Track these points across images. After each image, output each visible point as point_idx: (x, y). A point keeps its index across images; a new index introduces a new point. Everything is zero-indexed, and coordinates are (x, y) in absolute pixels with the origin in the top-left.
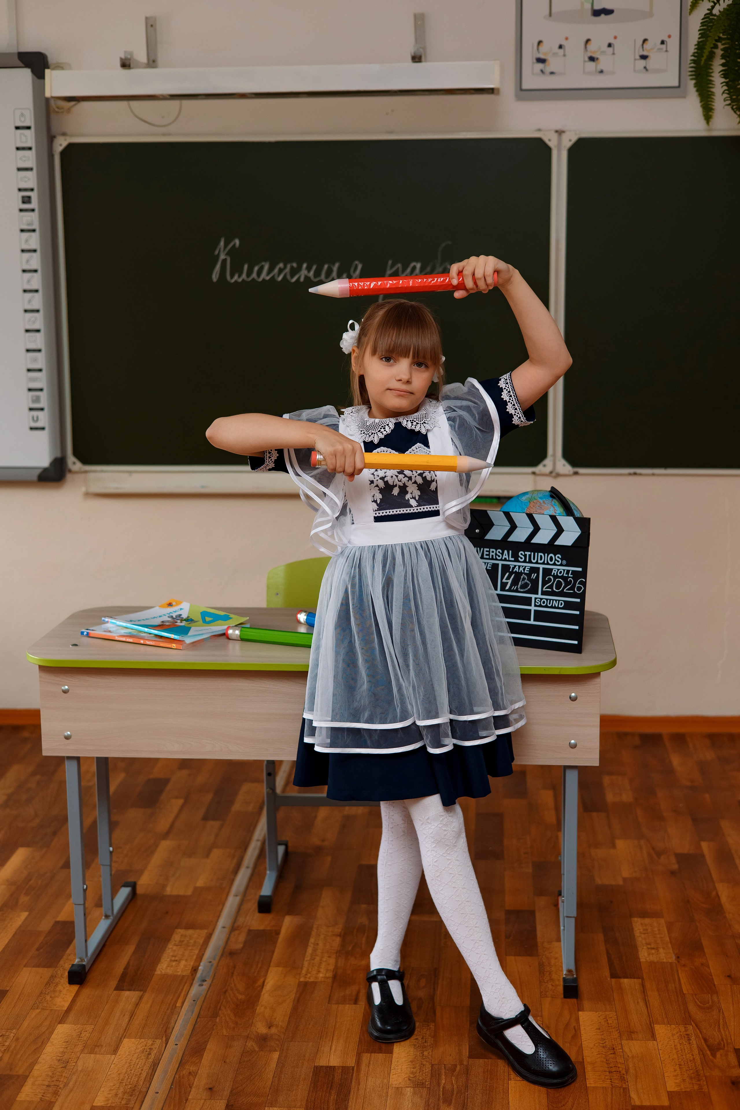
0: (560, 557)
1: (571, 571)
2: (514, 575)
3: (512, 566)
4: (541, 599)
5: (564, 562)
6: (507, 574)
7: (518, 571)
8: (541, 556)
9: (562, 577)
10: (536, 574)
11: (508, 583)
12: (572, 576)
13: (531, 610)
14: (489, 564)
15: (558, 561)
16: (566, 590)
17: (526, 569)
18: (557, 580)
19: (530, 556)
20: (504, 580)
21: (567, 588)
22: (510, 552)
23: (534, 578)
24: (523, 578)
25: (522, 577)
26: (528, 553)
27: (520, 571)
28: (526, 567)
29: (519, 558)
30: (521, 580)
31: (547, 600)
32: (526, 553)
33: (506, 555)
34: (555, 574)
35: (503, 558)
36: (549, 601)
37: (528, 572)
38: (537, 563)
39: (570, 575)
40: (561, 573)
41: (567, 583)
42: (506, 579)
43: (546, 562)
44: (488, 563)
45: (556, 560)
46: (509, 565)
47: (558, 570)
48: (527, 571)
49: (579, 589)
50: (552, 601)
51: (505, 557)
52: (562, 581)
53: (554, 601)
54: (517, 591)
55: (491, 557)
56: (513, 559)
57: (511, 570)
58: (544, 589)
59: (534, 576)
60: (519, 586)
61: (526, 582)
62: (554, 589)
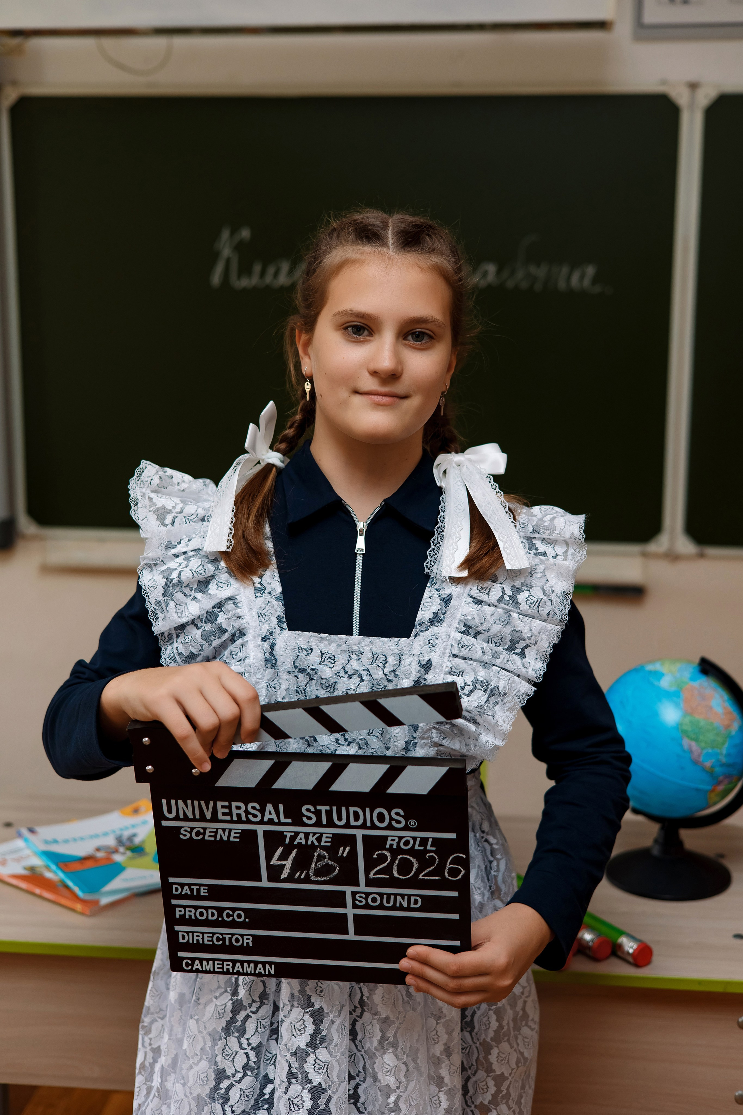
0: (402, 813)
1: (430, 840)
2: (295, 850)
3: (289, 835)
4: (368, 894)
5: (413, 823)
6: (280, 850)
7: (304, 843)
8: (356, 814)
9: (412, 852)
10: (348, 849)
11: (285, 865)
12: (434, 849)
13: (345, 915)
14: (233, 832)
15: (399, 822)
16: (423, 876)
17: (324, 839)
18: (399, 857)
19: (329, 813)
20: (274, 861)
21: (426, 872)
22: (281, 807)
23: (345, 855)
24: (319, 855)
25: (316, 854)
26: (323, 809)
27: (309, 843)
28: (322, 834)
29: (305, 819)
30: (315, 860)
31: (381, 895)
32: (319, 807)
33: (270, 813)
34: (395, 847)
35: (266, 820)
36: (385, 897)
37: (329, 844)
38: (347, 825)
39: (429, 848)
40: (407, 843)
41: (424, 863)
42: (278, 860)
43: (369, 824)
44: (230, 830)
45: (391, 819)
46: (283, 832)
47: (400, 838)
48: (326, 842)
49: (454, 872)
50: (392, 897)
51: (270, 817)
52: (411, 859)
53: (399, 898)
54: (307, 880)
55: (235, 818)
56: (289, 821)
57: (287, 842)
58: (371, 875)
59: (344, 851)
60: (311, 872)
61: (327, 864)
62: (396, 875)
